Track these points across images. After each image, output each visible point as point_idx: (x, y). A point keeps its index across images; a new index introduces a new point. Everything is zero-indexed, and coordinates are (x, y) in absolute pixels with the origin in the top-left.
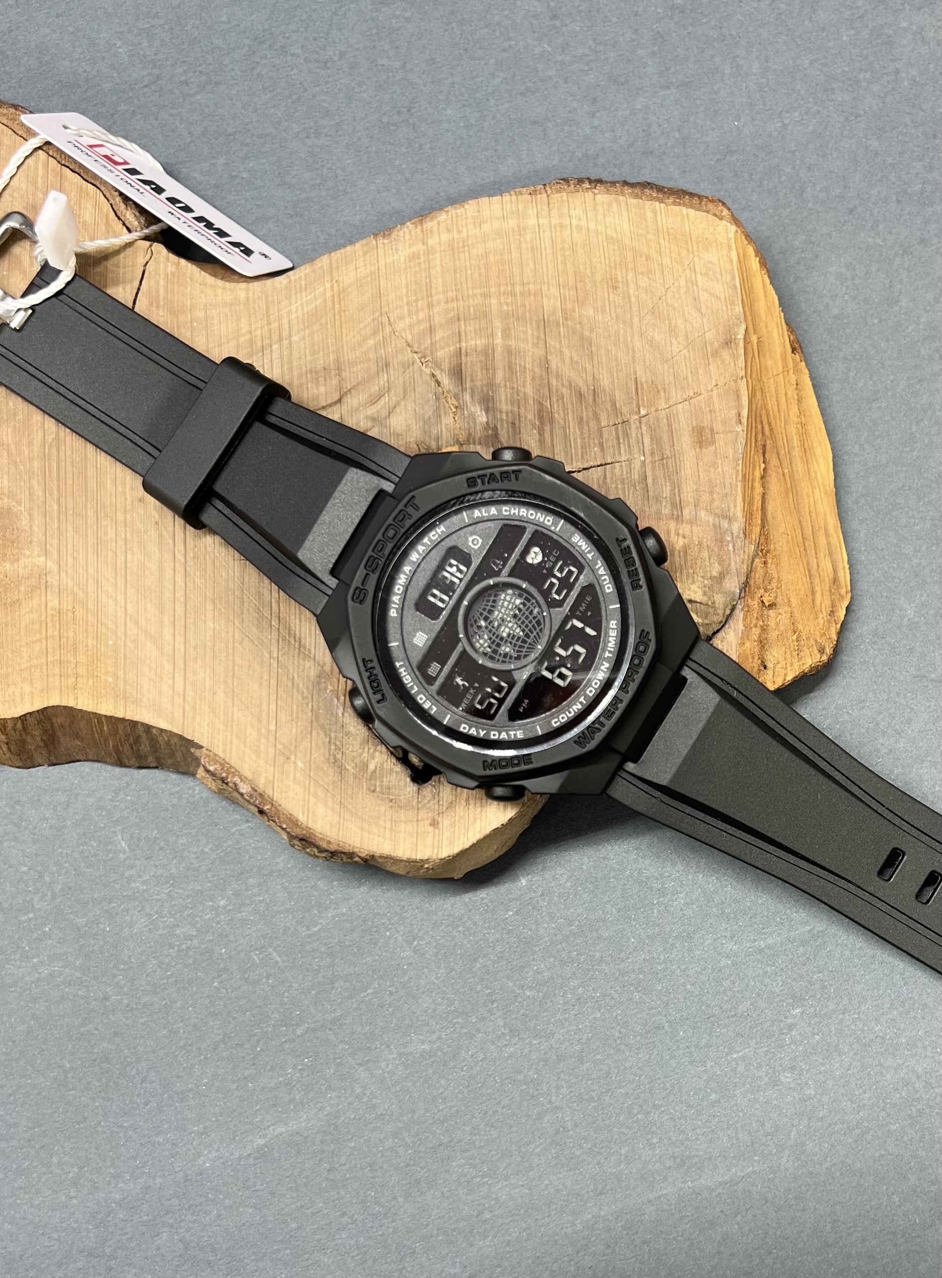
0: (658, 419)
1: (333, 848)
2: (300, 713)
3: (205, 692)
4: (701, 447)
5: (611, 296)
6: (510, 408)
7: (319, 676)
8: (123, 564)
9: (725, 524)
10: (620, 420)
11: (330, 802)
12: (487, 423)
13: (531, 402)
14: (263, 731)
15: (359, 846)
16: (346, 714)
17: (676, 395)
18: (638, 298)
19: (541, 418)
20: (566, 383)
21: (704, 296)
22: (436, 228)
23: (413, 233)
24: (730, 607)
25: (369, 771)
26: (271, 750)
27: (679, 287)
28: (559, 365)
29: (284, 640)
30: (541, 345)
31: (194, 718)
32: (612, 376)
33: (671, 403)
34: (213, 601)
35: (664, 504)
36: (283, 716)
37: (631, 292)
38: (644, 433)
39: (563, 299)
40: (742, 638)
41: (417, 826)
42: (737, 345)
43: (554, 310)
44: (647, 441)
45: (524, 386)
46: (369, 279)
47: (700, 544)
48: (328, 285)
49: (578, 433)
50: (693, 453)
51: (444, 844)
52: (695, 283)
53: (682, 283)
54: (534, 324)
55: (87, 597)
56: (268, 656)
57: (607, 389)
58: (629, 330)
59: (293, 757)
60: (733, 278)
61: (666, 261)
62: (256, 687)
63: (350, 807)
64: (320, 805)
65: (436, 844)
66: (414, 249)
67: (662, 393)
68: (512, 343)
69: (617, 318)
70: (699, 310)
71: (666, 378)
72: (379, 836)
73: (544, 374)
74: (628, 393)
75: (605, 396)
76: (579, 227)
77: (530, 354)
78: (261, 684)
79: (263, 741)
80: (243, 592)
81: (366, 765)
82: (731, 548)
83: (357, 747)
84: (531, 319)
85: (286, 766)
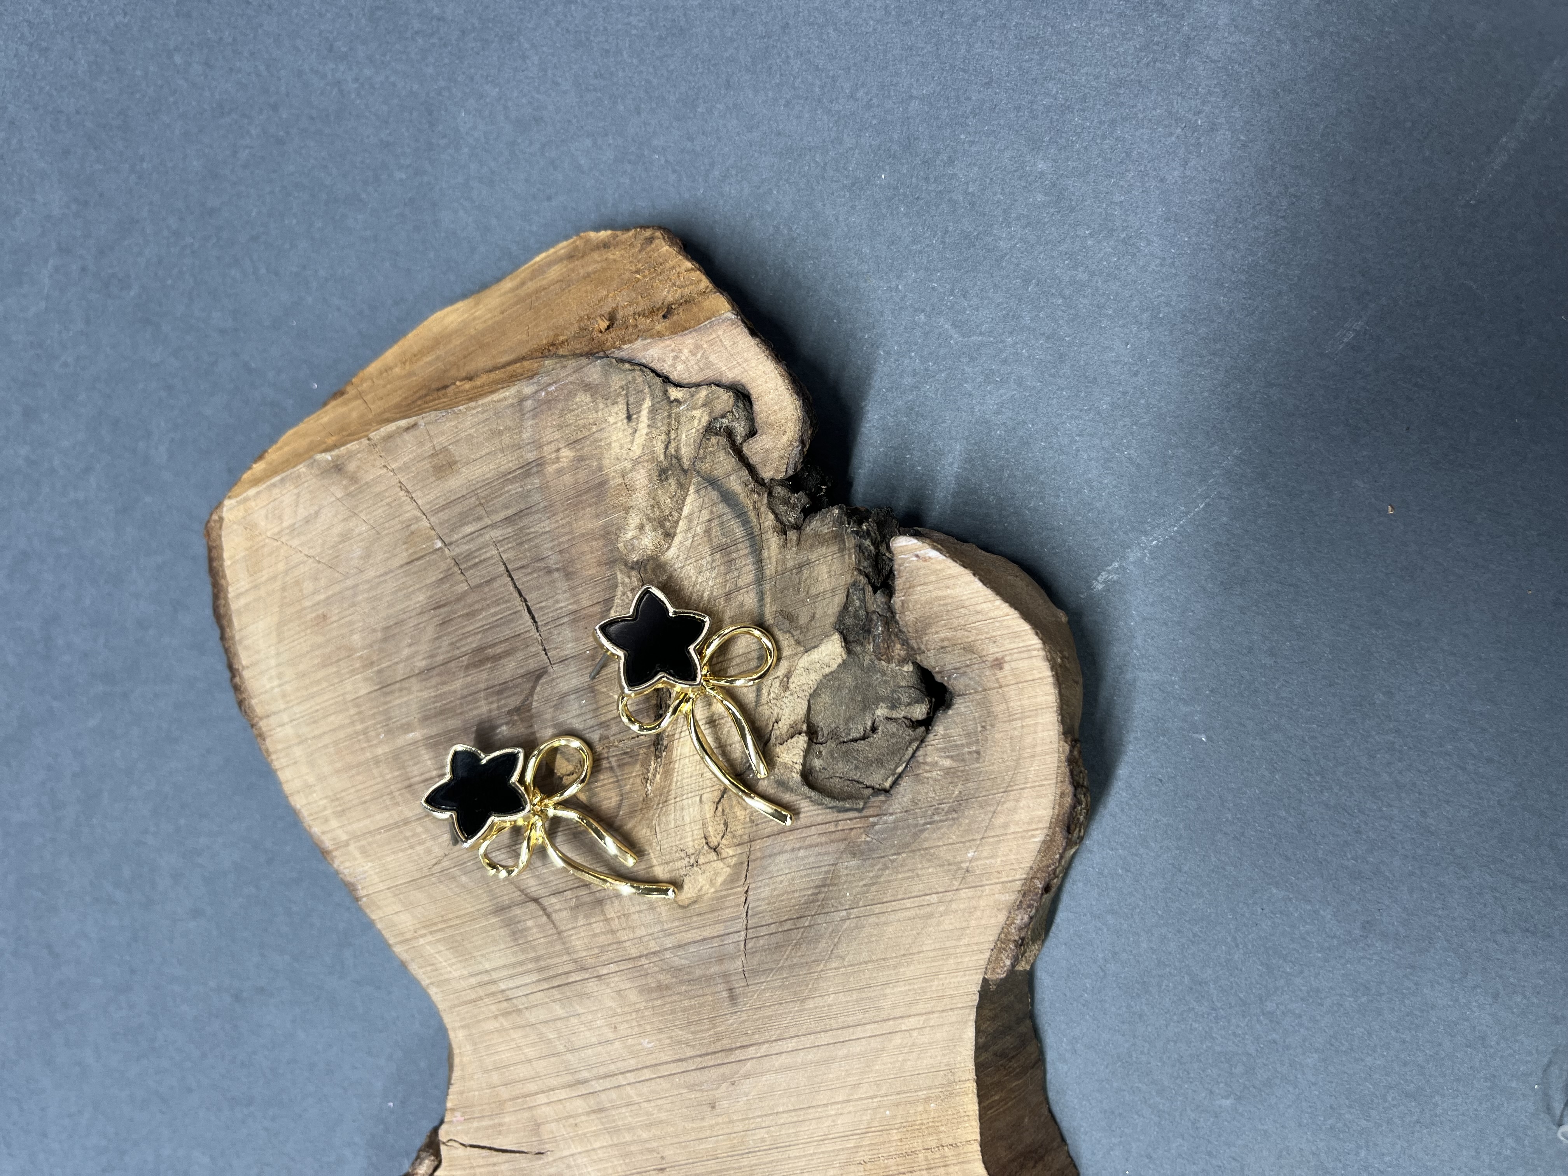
0: (442, 524)
1: (1069, 789)
2: (906, 868)
3: (914, 990)
4: (456, 463)
5: (335, 618)
6: (483, 702)
7: (854, 855)
8: (793, 1114)
9: (529, 404)
10: (456, 569)
11: (1010, 805)
12: (507, 724)
13: (469, 679)
14: (942, 909)
15: (1056, 755)
16: (891, 811)
17: (410, 511)
18: (327, 587)
19: (482, 662)
20: (437, 643)
21: (302, 513)
22: (329, 835)
23: (341, 859)
24: (621, 365)
25: (954, 764)
26: (963, 894)
27: (302, 545)
28: (420, 657)
29: (822, 906)
30: (406, 684)
31: (952, 997)
32: (413, 592)
33: (420, 514)
34: (803, 1001)
35: (529, 486)
36: (918, 888)
37: (322, 597)
38: (460, 535)
39: (354, 672)
40: (652, 337)
41: (1007, 686)
42: (338, 457)
43: (366, 679)
44: (468, 529)
45: (455, 692)
46: (401, 896)
47: (560, 427)
48: (422, 941)
49: (483, 614)
50: (464, 470)
51: (1021, 645)
52: (292, 528)
53: (295, 543)
54: (388, 699)
55: (843, 1149)
56: (848, 922)
57: (429, 594)
58: (361, 587)
59: (964, 865)
60: (274, 485)
61: (281, 567)
62: (891, 929)
63: (1008, 778)
64: (1016, 817)
65: (1025, 655)
66: (357, 854)
67: (413, 528)
68: (414, 718)
69: (354, 605)
70: (317, 513)
71: (396, 528)
72: (1036, 732)
73: (435, 672)
74: (425, 569)
75: (436, 594)
76: (280, 676)
77: (420, 694)
78: (885, 923)
79: (954, 906)
80: (782, 968)
81: (948, 771)
82: (552, 388)
83: (928, 787)
84: (385, 703)
85: (978, 872)
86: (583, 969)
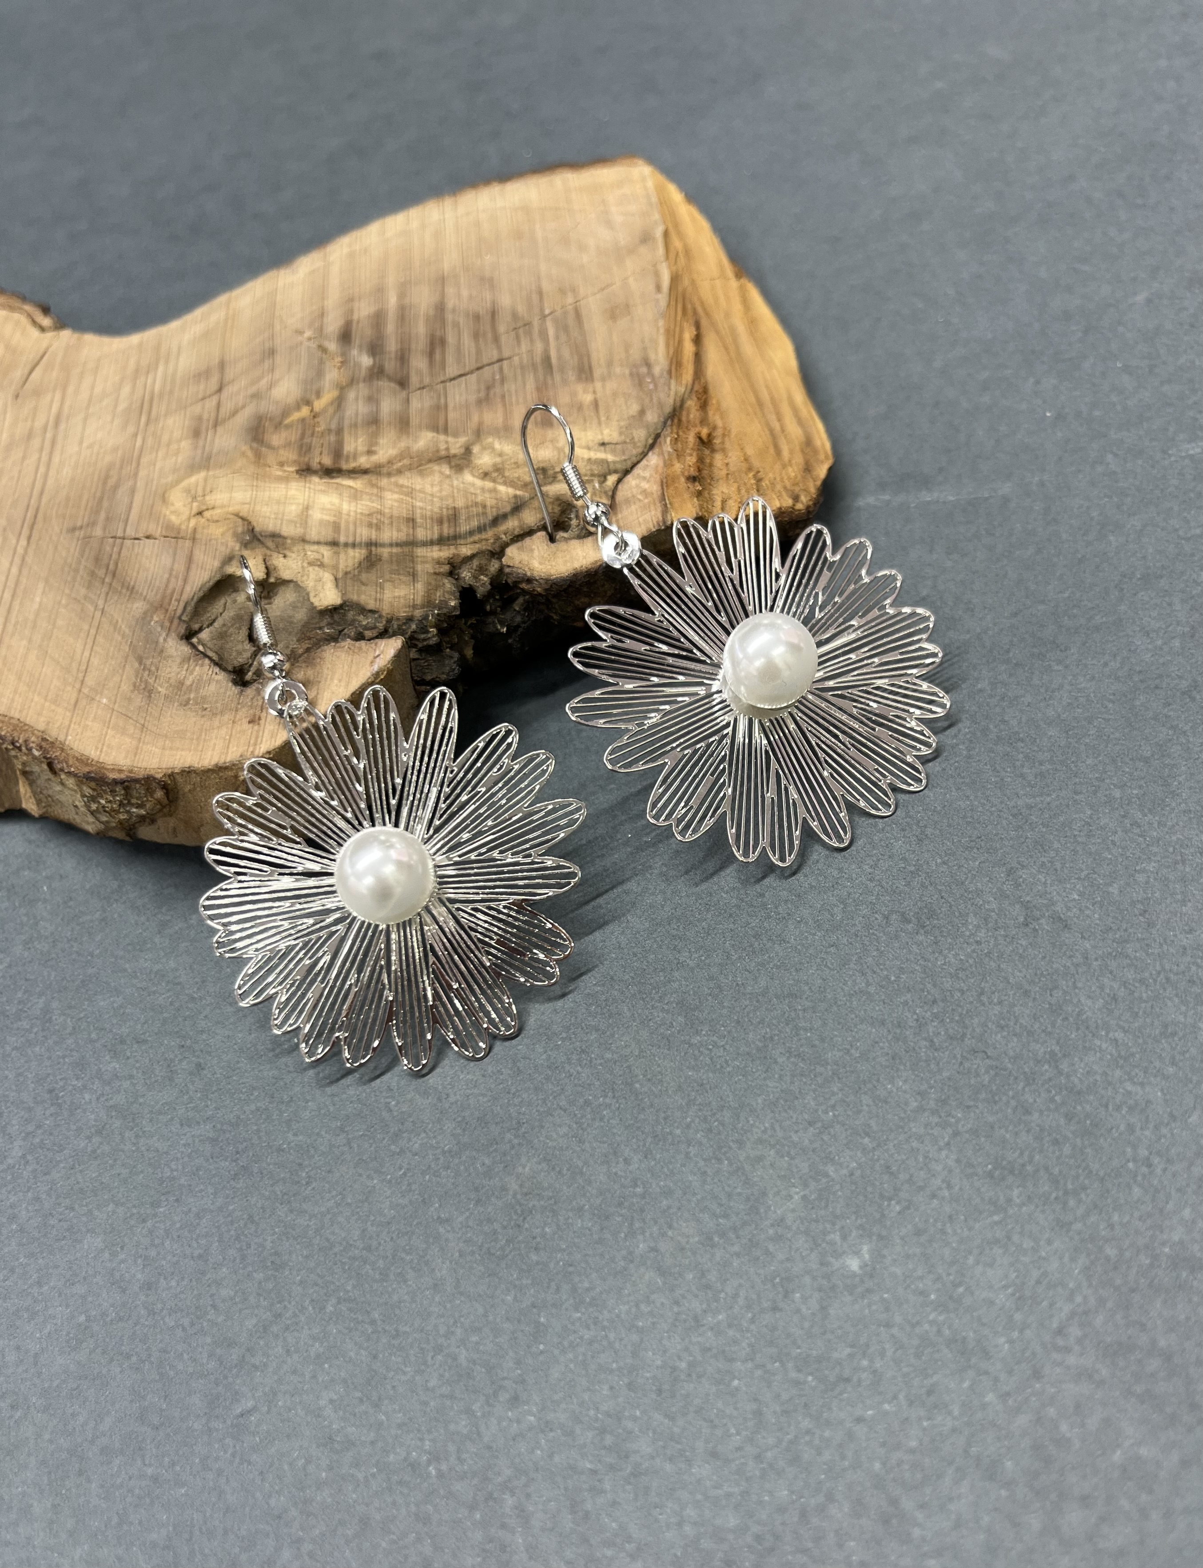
0: (565, 313)
1: (122, 777)
2: (116, 652)
4: (614, 321)
6: (399, 347)
7: (145, 613)
9: (644, 370)
10: (520, 324)
11: (131, 731)
12: (374, 365)
13: (422, 337)
14: (70, 679)
15: (157, 766)
16: (169, 640)
17: (585, 291)
18: (545, 237)
19: (432, 344)
20: (463, 313)
21: (617, 218)
22: (337, 248)
23: (315, 255)
24: (653, 436)
25: (185, 687)
26: (74, 696)
27: (589, 220)
28: (456, 303)
29: (115, 591)
30: (437, 294)
32: (513, 296)
33: (579, 298)
34: (47, 581)
35: (570, 373)
36: (95, 661)
37: (539, 234)
38: (549, 326)
39: (464, 258)
40: (670, 459)
41: (232, 727)
42: (654, 242)
43: (454, 267)
45: (416, 328)
46: (266, 299)
47: (615, 394)
49: (473, 344)
50: (605, 327)
51: (264, 739)
52: (606, 212)
53: (593, 215)
54: (432, 282)
56: (92, 609)
57: (508, 307)
58: (534, 261)
59: (97, 698)
60: (649, 199)
62: (72, 641)
63: (154, 729)
64: (118, 735)
65: (253, 741)
66: (314, 267)
67: (570, 294)
68: (407, 301)
69: (522, 256)
70: (612, 229)
71: (575, 282)
72: (183, 750)
73: (438, 313)
74: (529, 303)
75: (505, 311)
76: (485, 211)
77: (425, 304)
78: (79, 637)
79: (69, 688)
80: (79, 563)
81: (182, 683)
82: (651, 386)
83: (175, 668)
84: (429, 280)
85: (87, 707)
86: (148, 423)
